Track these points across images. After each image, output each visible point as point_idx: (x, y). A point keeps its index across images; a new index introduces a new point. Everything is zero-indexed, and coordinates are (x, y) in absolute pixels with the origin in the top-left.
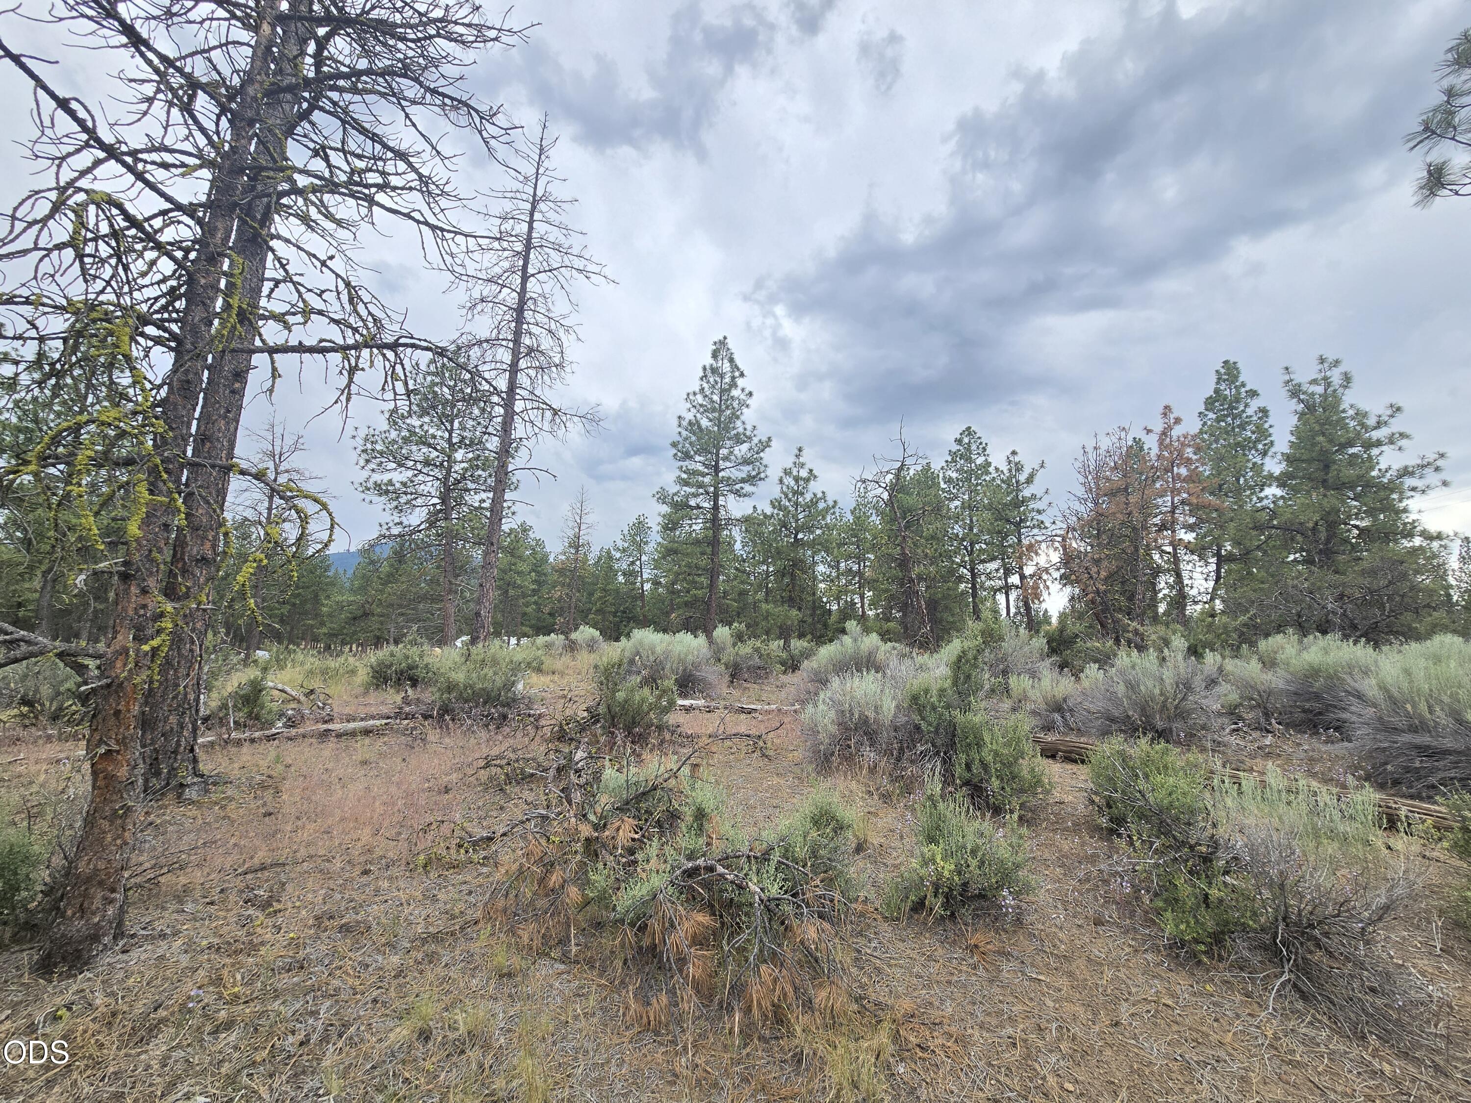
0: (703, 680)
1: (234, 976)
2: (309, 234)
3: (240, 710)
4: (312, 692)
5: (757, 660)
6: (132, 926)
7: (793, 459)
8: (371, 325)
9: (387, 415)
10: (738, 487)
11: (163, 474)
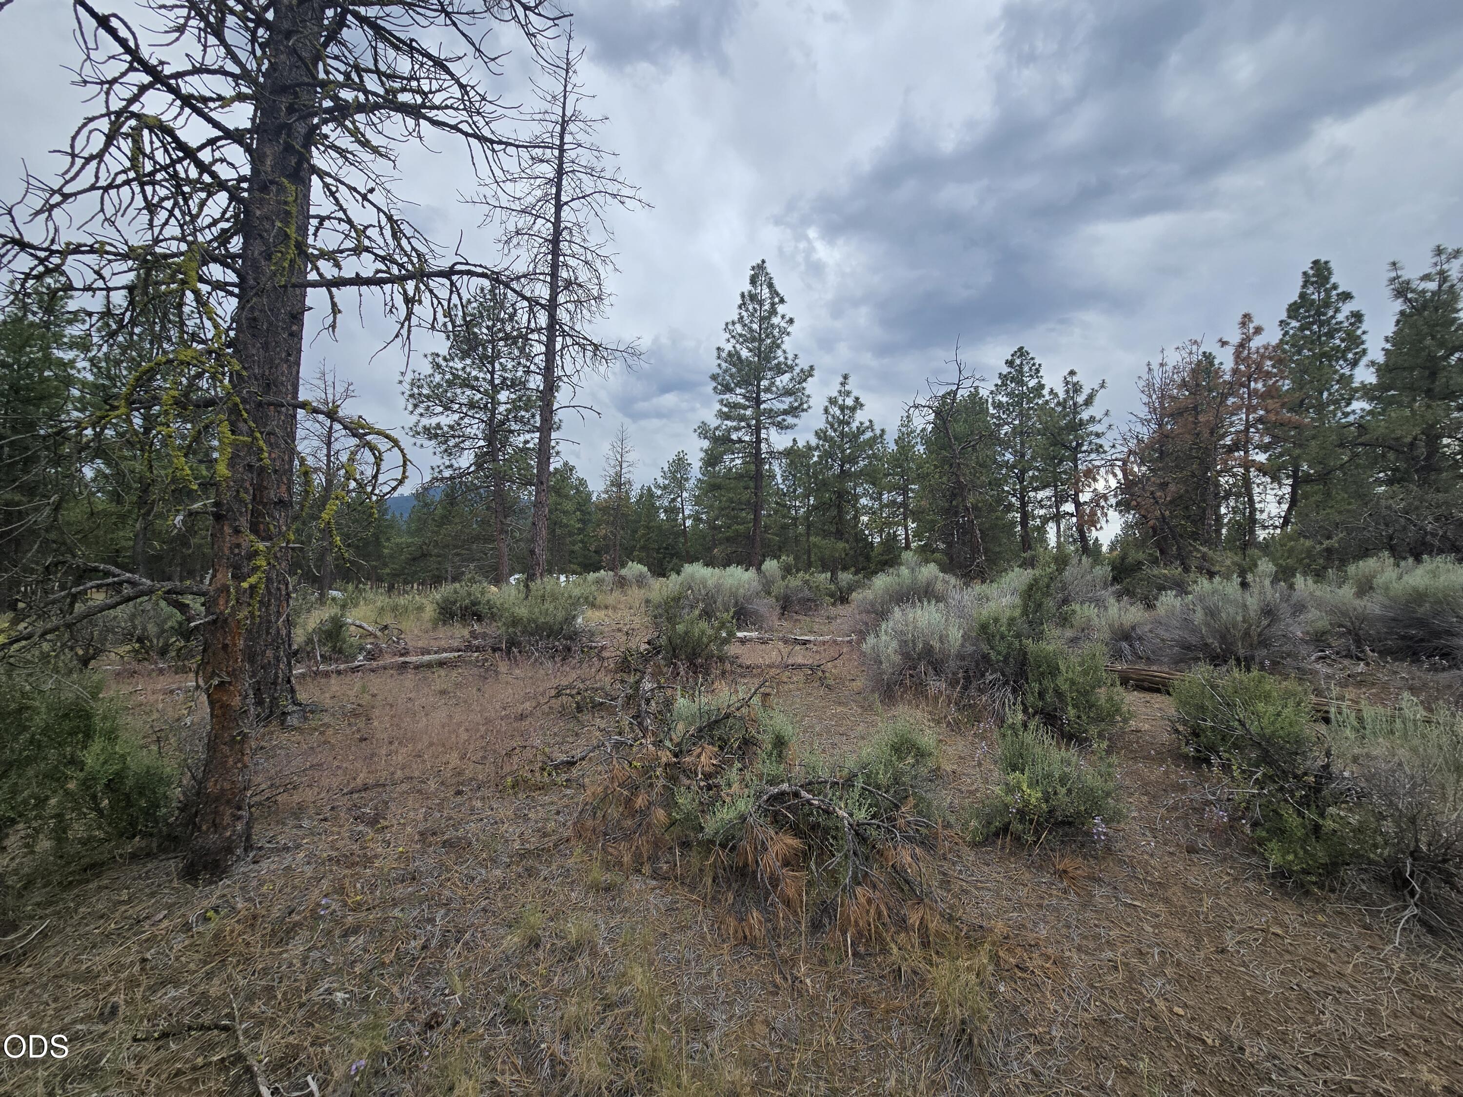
0: (756, 613)
1: (355, 887)
2: (347, 168)
3: (324, 644)
4: (386, 627)
5: (807, 592)
6: (260, 837)
7: (839, 387)
8: (415, 260)
9: (430, 359)
10: (779, 419)
11: (243, 412)
